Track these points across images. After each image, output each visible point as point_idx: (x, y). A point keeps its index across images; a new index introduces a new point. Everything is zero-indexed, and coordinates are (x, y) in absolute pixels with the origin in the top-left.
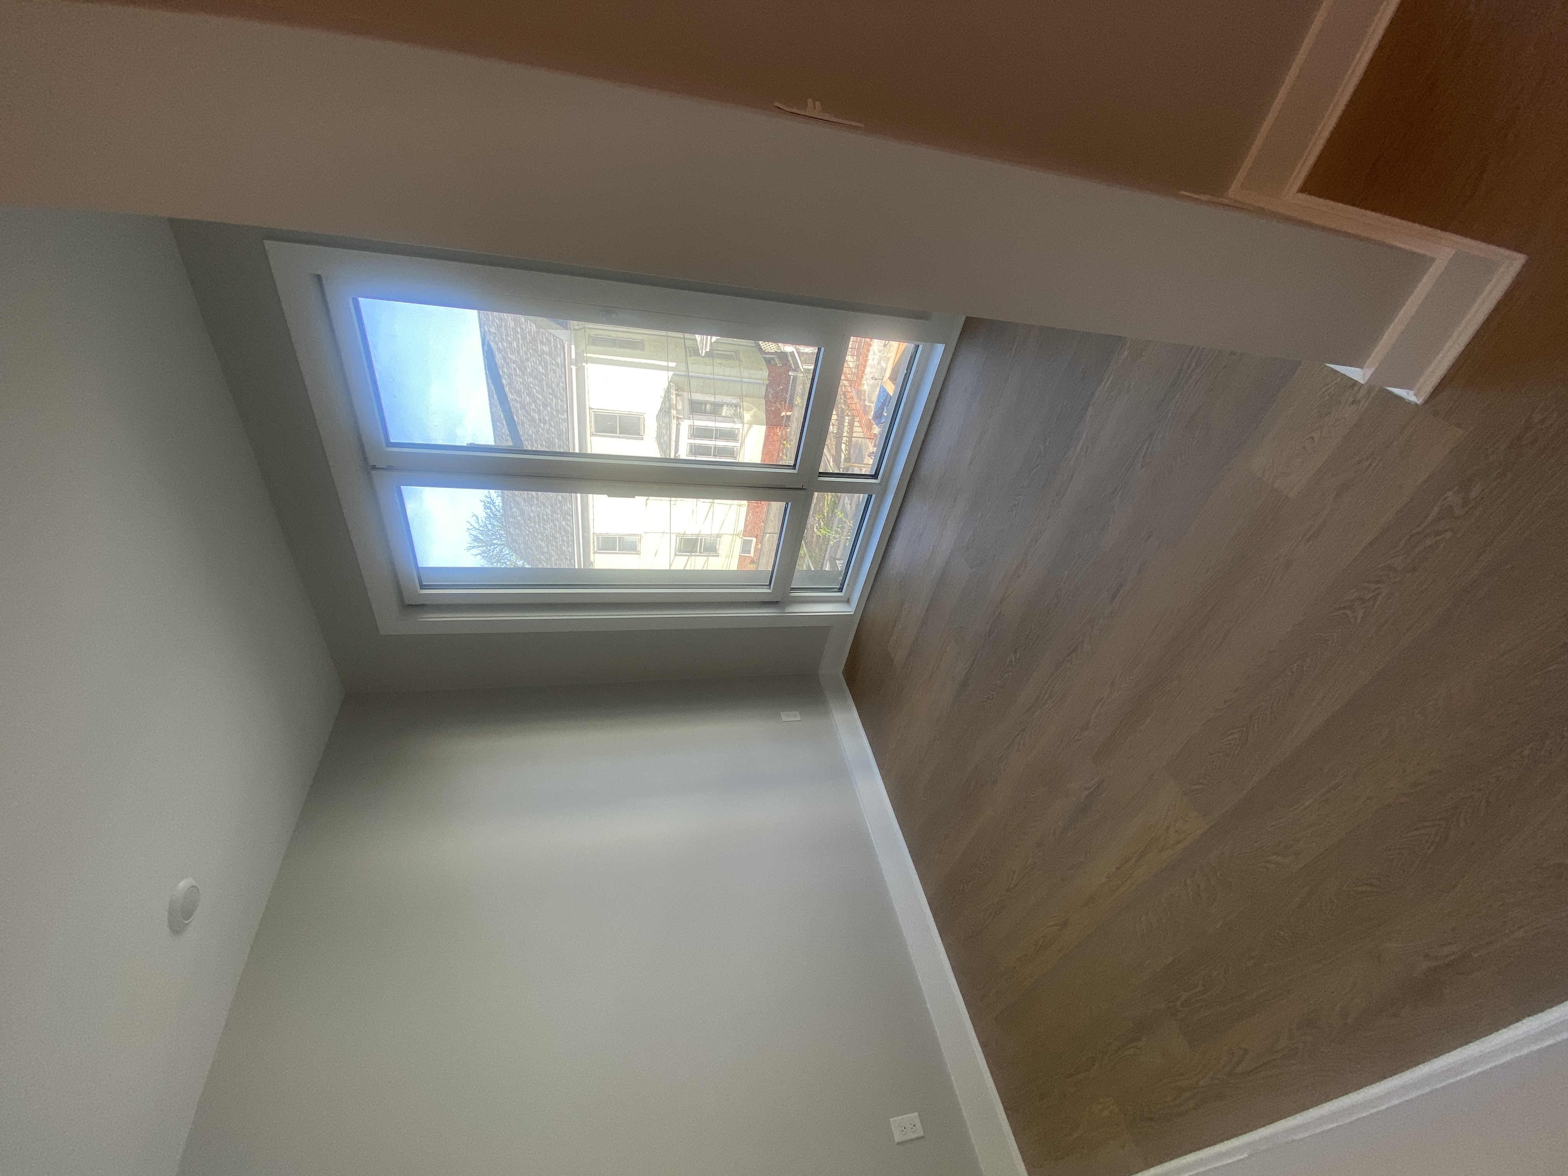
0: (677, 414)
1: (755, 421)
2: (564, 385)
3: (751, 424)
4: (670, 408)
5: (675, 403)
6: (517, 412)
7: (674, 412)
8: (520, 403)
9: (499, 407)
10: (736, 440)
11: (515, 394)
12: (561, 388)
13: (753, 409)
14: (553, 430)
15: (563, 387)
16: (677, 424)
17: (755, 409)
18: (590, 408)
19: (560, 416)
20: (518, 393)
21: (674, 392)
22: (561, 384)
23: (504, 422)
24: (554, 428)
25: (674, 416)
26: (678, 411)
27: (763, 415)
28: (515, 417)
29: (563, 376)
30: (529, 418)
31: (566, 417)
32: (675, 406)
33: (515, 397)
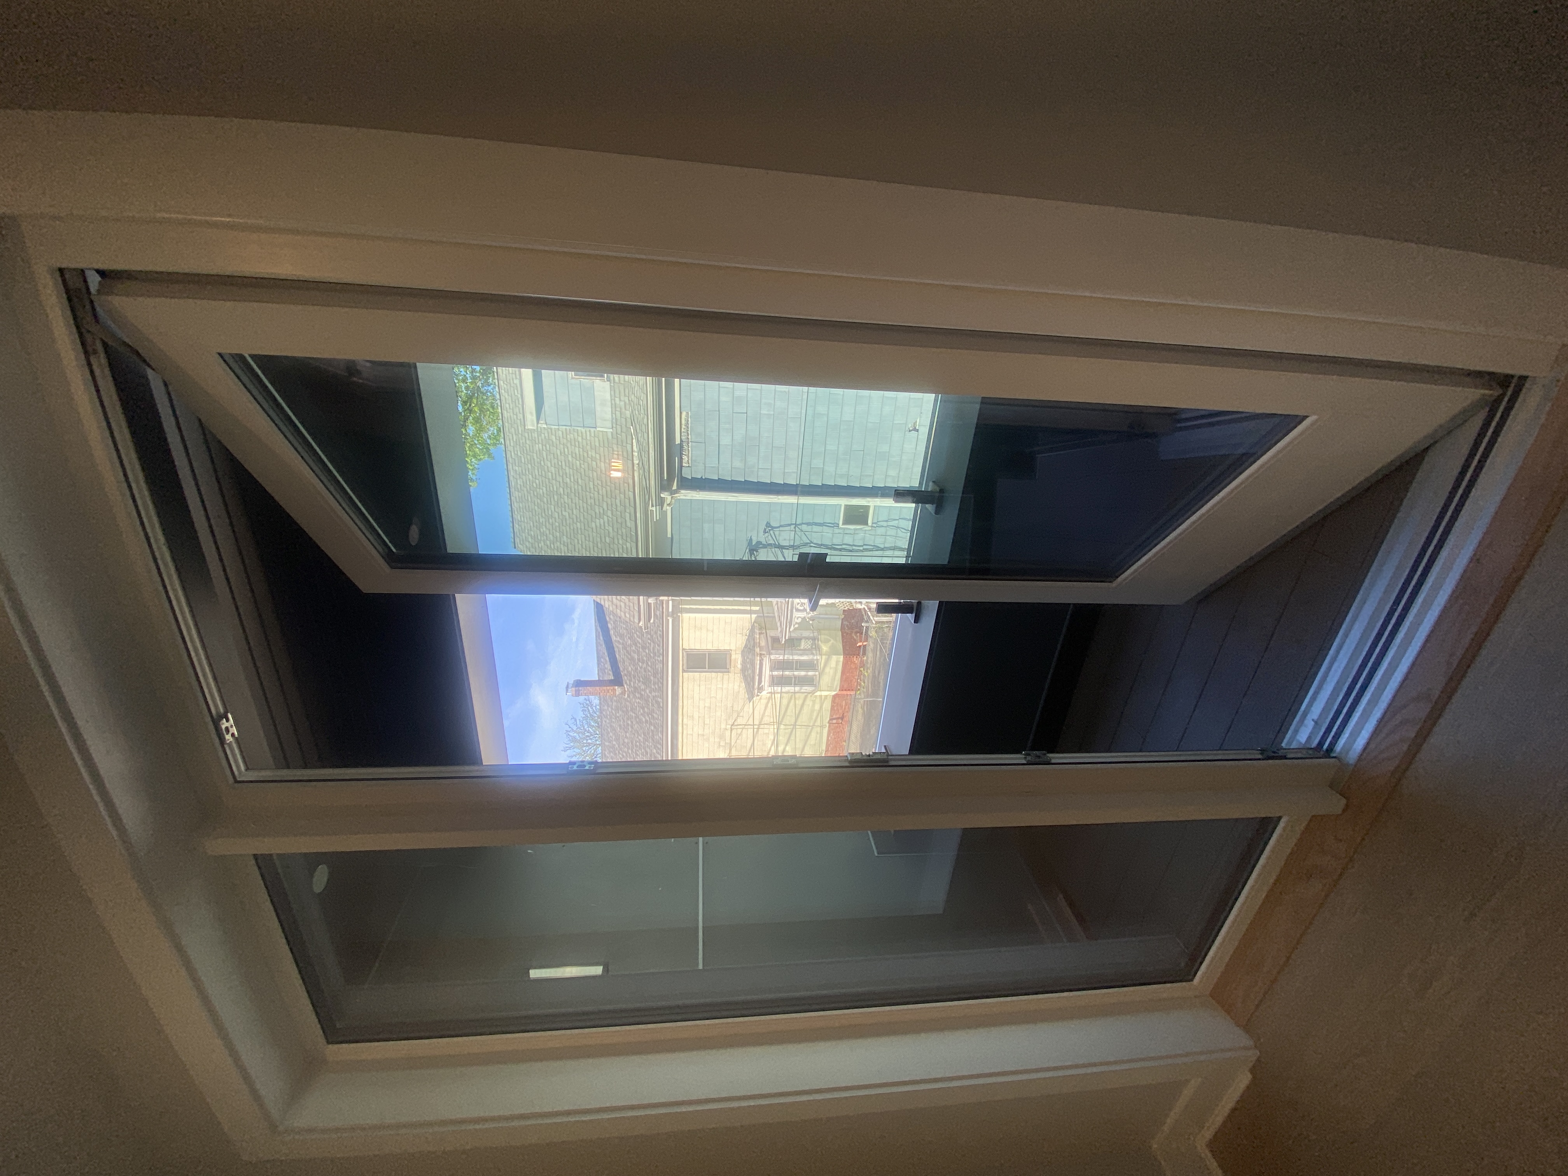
0: (760, 651)
1: (833, 652)
2: (661, 633)
3: (829, 655)
4: (754, 647)
5: (758, 641)
6: (619, 651)
7: (757, 650)
8: (623, 644)
9: (604, 646)
10: (815, 670)
11: (618, 637)
12: (658, 635)
13: (830, 641)
14: (650, 668)
15: (660, 635)
16: (760, 660)
17: (832, 641)
18: (683, 649)
19: (656, 658)
20: (621, 636)
21: (758, 631)
22: (659, 632)
23: (607, 659)
24: (651, 667)
25: (757, 654)
26: (761, 648)
27: (840, 646)
28: (617, 656)
29: (661, 626)
30: (629, 657)
31: (661, 658)
32: (758, 644)
33: (618, 639)
